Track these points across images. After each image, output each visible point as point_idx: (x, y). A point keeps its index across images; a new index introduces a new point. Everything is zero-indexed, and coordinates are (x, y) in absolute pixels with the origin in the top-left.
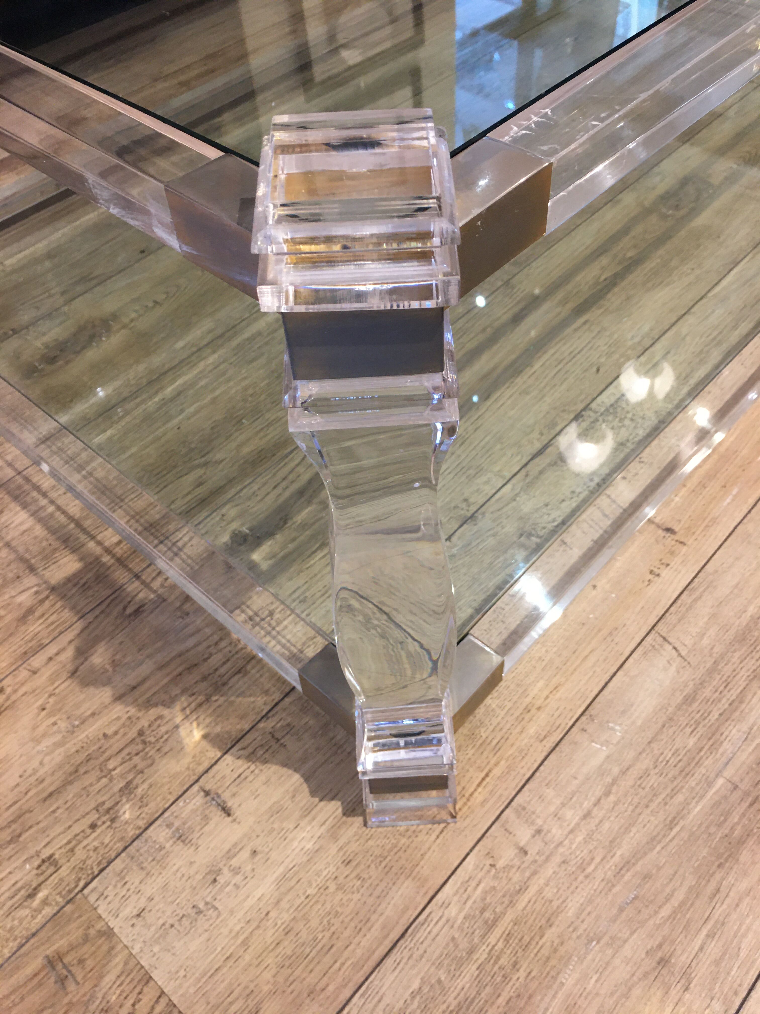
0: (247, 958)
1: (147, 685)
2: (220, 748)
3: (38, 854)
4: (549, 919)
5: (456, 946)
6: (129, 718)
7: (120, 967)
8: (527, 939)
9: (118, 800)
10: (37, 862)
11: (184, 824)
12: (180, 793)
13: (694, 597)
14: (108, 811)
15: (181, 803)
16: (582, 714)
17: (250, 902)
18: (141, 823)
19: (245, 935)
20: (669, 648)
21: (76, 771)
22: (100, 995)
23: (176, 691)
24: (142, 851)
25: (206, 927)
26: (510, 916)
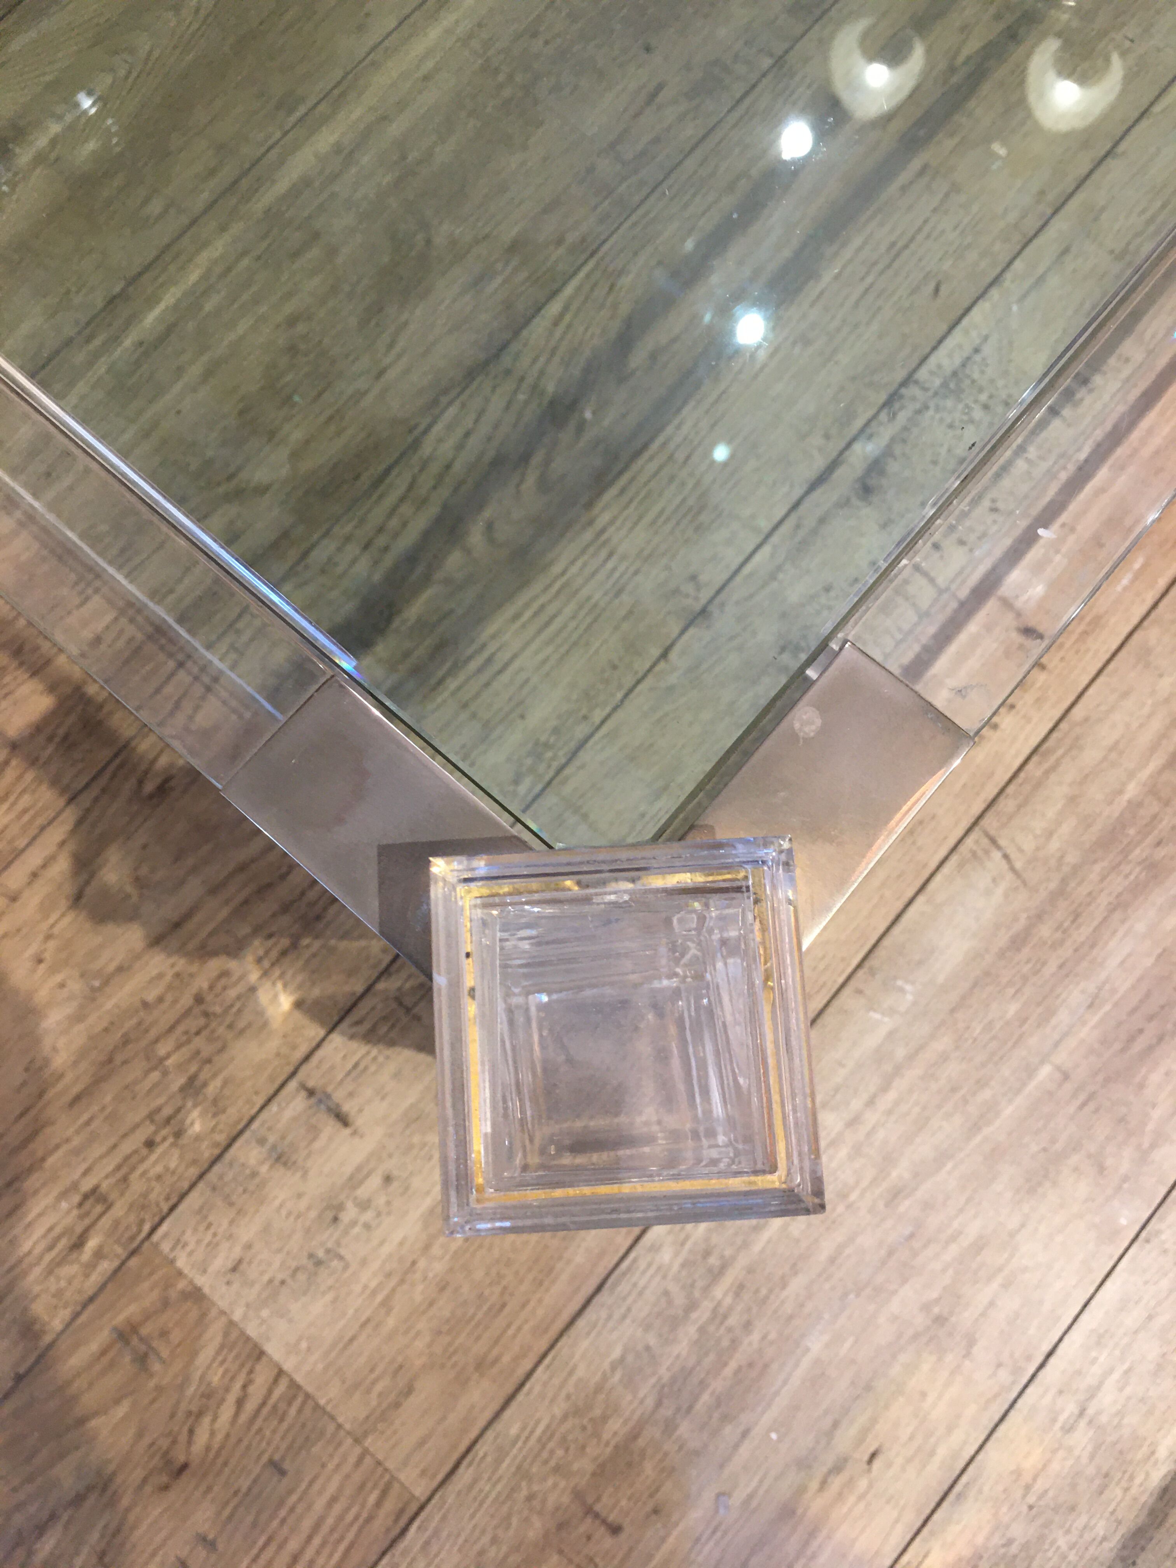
0: (391, 1322)
1: (198, 918)
2: (322, 1023)
3: (75, 1186)
4: (795, 1265)
5: (670, 1303)
6: (177, 975)
7: (219, 1339)
8: (764, 1291)
9: (180, 1104)
10: (77, 1199)
11: (283, 1138)
12: (271, 1091)
13: (1046, 766)
14: (168, 1121)
15: (274, 1107)
16: (859, 966)
17: (386, 1250)
18: (222, 1138)
19: (385, 1292)
20: (997, 855)
21: (110, 1060)
22: (197, 1375)
23: (244, 930)
24: (226, 1179)
25: (330, 1282)
26: (743, 1261)
